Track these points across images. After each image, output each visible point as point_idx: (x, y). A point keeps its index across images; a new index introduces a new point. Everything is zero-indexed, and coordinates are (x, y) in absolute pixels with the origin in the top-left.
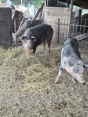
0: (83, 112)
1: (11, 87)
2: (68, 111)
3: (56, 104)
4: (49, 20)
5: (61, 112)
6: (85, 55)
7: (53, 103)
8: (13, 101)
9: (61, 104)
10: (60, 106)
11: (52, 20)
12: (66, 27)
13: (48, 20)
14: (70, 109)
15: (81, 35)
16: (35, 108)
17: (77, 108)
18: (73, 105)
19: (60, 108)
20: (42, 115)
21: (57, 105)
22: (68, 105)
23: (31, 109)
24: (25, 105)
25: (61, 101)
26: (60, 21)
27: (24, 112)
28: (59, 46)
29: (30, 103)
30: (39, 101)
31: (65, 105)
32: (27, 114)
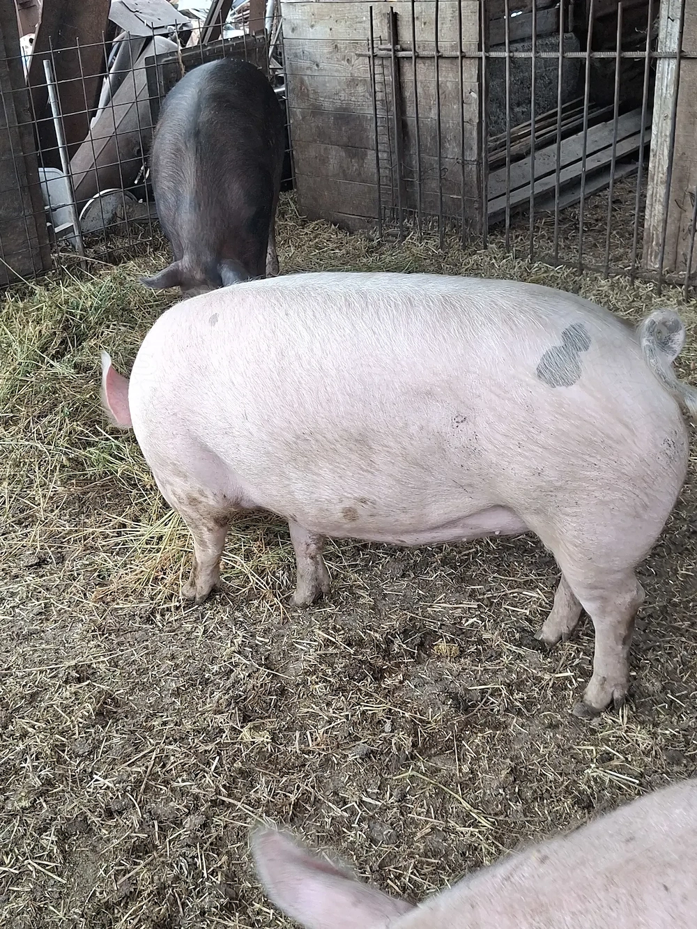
0: (547, 677)
1: (42, 562)
2: (439, 679)
3: (361, 643)
4: (321, 32)
5: (389, 693)
6: (612, 287)
7: (339, 639)
8: (53, 655)
9: (398, 641)
10: (387, 654)
11: (342, 32)
12: (449, 77)
13: (310, 33)
14: (456, 667)
15: (598, 135)
16: (206, 682)
17: (505, 659)
18: (481, 641)
19: (381, 671)
20: (250, 724)
21: (368, 653)
22: (442, 646)
23: (177, 693)
24: (142, 672)
25: (394, 622)
26: (406, 35)
27: (131, 714)
28: (414, 235)
29: (173, 657)
30: (239, 640)
31: (421, 645)
32: (151, 729)
